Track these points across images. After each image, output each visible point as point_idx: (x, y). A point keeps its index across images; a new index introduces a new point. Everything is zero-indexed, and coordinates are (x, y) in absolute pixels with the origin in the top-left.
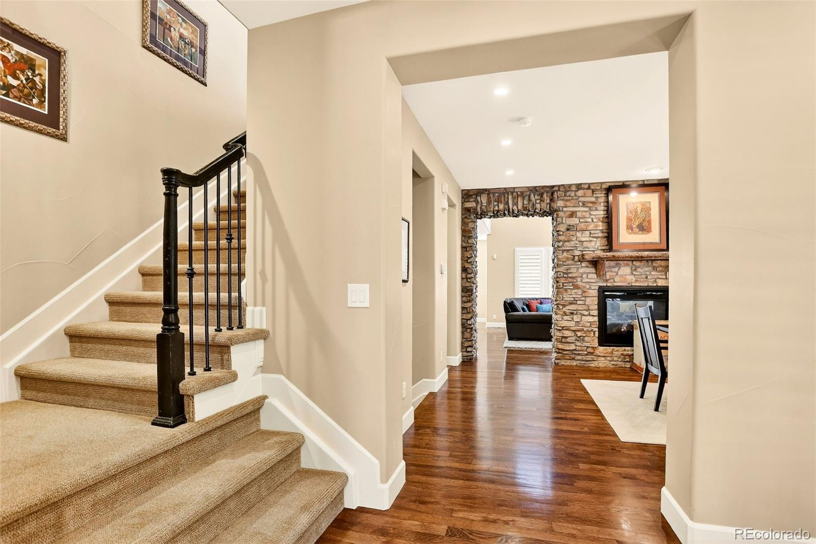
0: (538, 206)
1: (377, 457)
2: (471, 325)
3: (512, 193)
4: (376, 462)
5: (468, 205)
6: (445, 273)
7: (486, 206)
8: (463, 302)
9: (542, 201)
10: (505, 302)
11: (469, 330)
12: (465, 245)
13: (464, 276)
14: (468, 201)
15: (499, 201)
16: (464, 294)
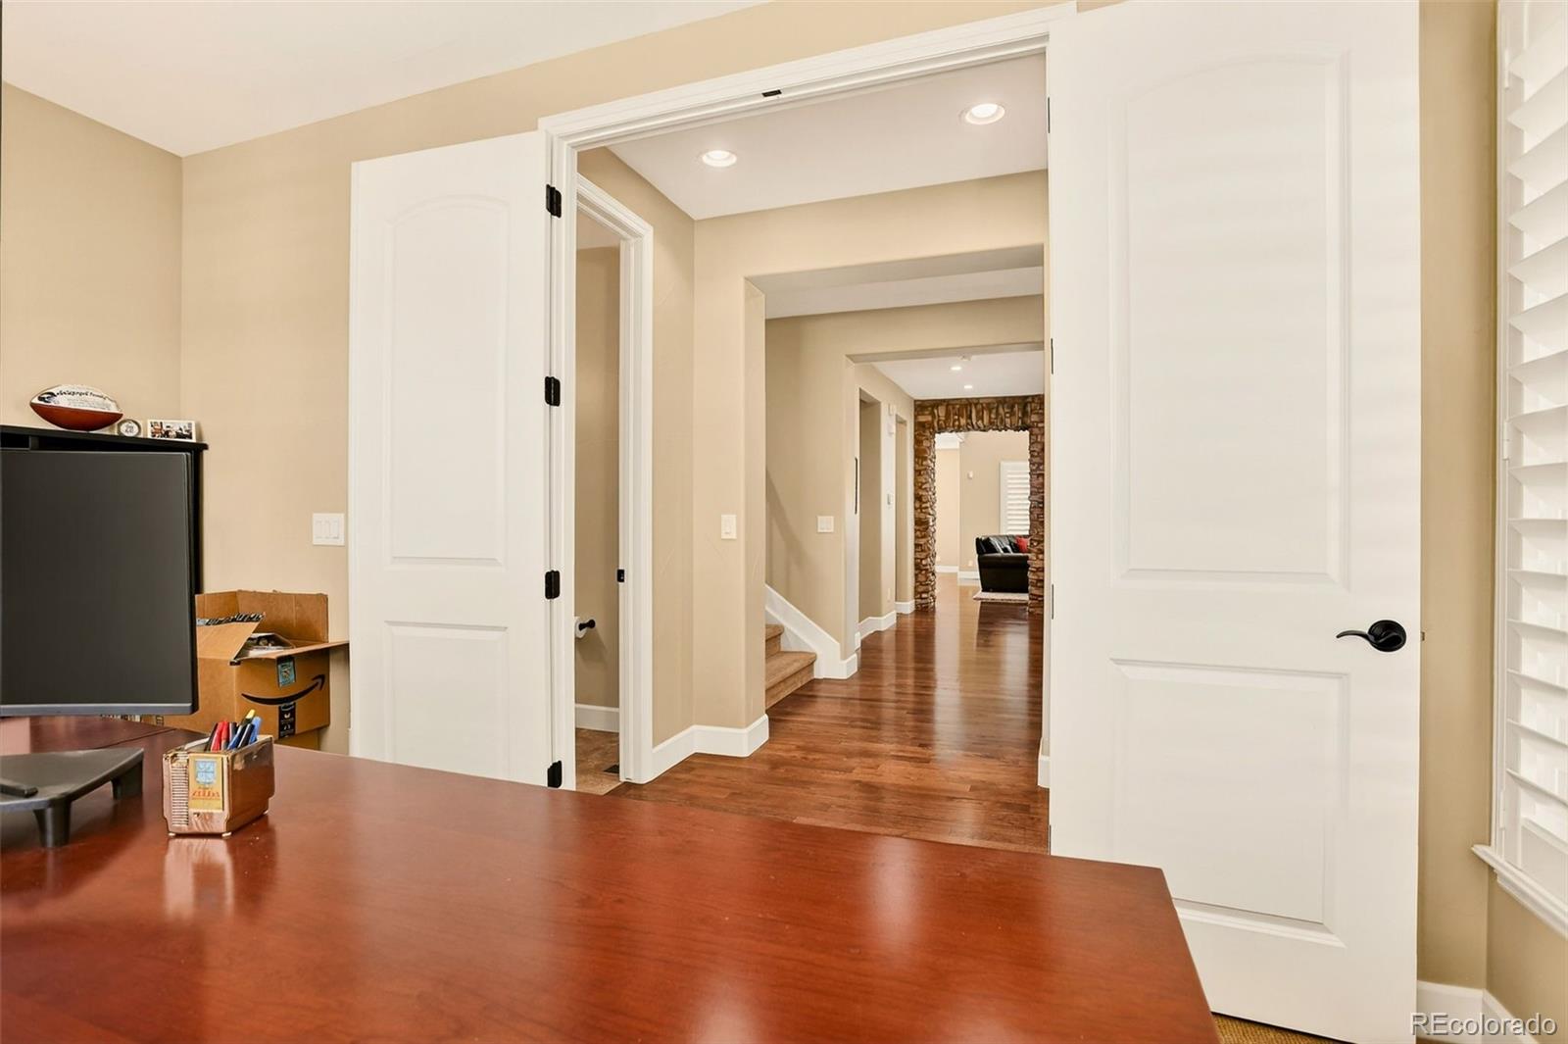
0: (1008, 421)
1: (837, 640)
2: (926, 565)
3: (976, 405)
4: (838, 644)
5: (922, 419)
6: (893, 502)
7: (944, 422)
8: (916, 537)
9: (1012, 414)
10: (977, 539)
11: (924, 572)
12: (918, 468)
13: (918, 505)
14: (923, 415)
15: (960, 415)
16: (918, 528)
